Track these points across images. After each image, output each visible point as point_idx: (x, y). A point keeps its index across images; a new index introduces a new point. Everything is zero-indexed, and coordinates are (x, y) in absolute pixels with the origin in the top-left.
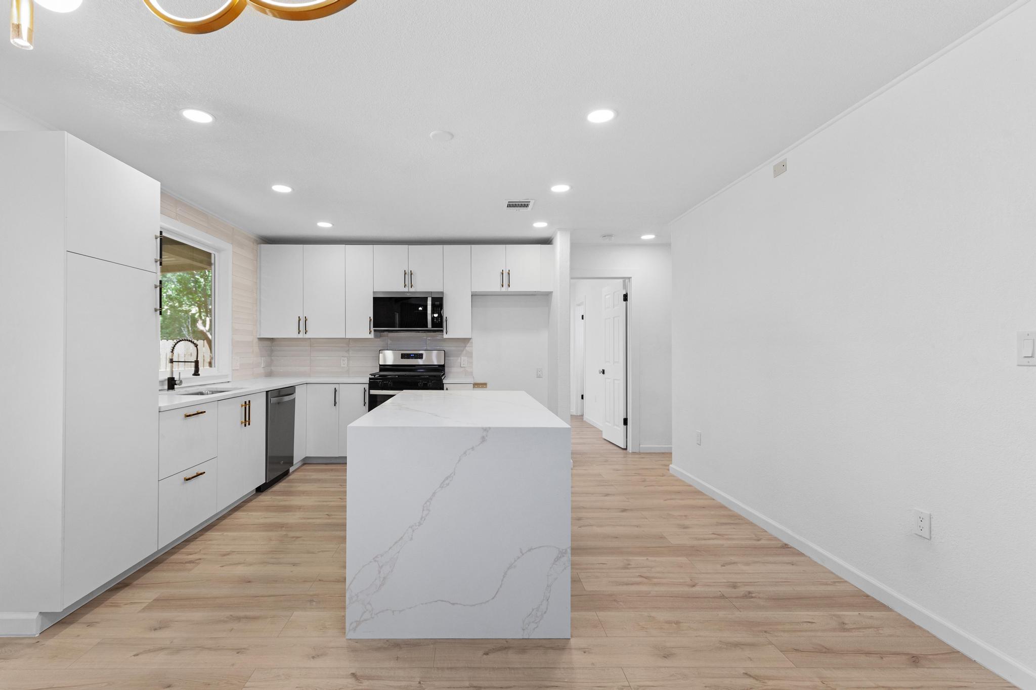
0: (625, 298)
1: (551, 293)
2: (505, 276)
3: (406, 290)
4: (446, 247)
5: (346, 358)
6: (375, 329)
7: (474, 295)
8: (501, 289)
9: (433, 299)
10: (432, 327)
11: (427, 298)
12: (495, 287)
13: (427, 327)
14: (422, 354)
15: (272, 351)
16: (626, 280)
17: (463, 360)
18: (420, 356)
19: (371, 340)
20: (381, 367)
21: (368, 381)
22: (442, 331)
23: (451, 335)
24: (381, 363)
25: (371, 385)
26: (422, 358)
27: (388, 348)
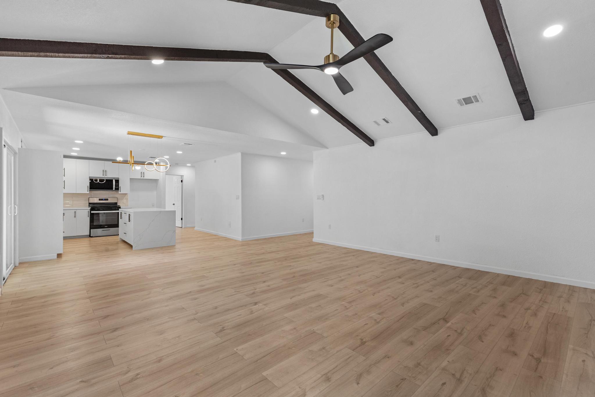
0: (182, 181)
1: (158, 179)
2: (143, 174)
3: (104, 176)
6: (90, 190)
7: (130, 179)
8: (141, 178)
9: (115, 180)
10: (115, 190)
11: (113, 180)
13: (113, 189)
16: (182, 176)
17: (124, 201)
18: (107, 200)
19: (88, 194)
20: (90, 203)
21: (90, 208)
22: (118, 191)
23: (122, 192)
24: (90, 202)
25: (92, 210)
26: (108, 200)
27: (92, 197)
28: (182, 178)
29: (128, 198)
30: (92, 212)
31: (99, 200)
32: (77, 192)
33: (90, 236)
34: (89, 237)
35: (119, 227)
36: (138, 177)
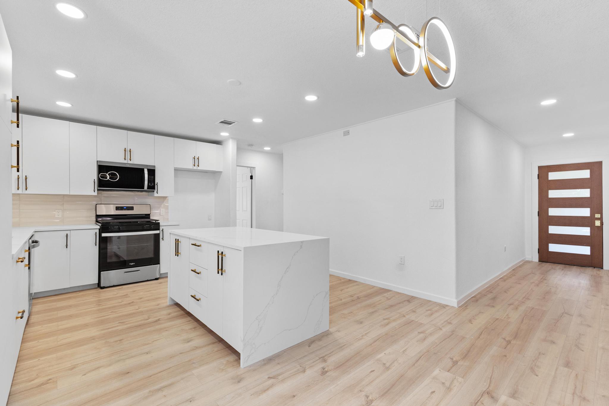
0: (251, 177)
1: (222, 172)
2: (196, 160)
3: (126, 162)
4: (156, 136)
5: (61, 210)
6: (98, 188)
7: (176, 170)
8: (193, 168)
9: (149, 170)
10: (148, 189)
11: (144, 169)
12: (190, 166)
13: (143, 188)
14: (133, 207)
16: (252, 168)
17: (163, 210)
19: (95, 196)
20: (98, 216)
21: (99, 227)
22: (154, 191)
23: (160, 195)
24: (98, 214)
25: (102, 230)
26: (133, 209)
27: (102, 203)
28: (251, 172)
29: (168, 206)
30: (104, 235)
32: (72, 193)
33: (99, 286)
34: (97, 286)
35: (159, 263)
36: (189, 165)
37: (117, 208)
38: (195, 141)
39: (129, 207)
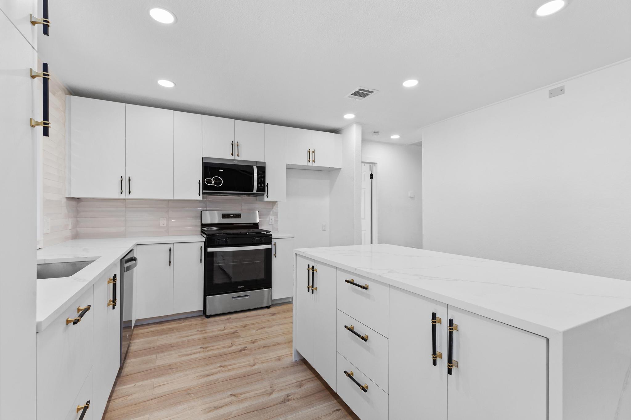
0: (371, 176)
1: (340, 169)
2: (311, 155)
3: (233, 158)
4: (266, 125)
5: (166, 218)
6: (204, 191)
7: (288, 167)
8: (308, 164)
9: (258, 168)
10: (257, 192)
11: (253, 166)
13: (253, 191)
14: (240, 214)
15: (78, 212)
16: (373, 165)
17: (271, 219)
18: (238, 216)
19: (200, 201)
20: (203, 225)
21: (204, 240)
22: (263, 195)
23: (270, 199)
24: (203, 223)
25: (208, 244)
26: (240, 217)
27: (208, 209)
28: (371, 169)
29: (277, 213)
30: (210, 250)
31: (223, 218)
32: (176, 198)
33: (204, 314)
34: (202, 314)
35: (271, 287)
36: (303, 161)
37: (224, 216)
38: (311, 130)
39: (236, 214)
